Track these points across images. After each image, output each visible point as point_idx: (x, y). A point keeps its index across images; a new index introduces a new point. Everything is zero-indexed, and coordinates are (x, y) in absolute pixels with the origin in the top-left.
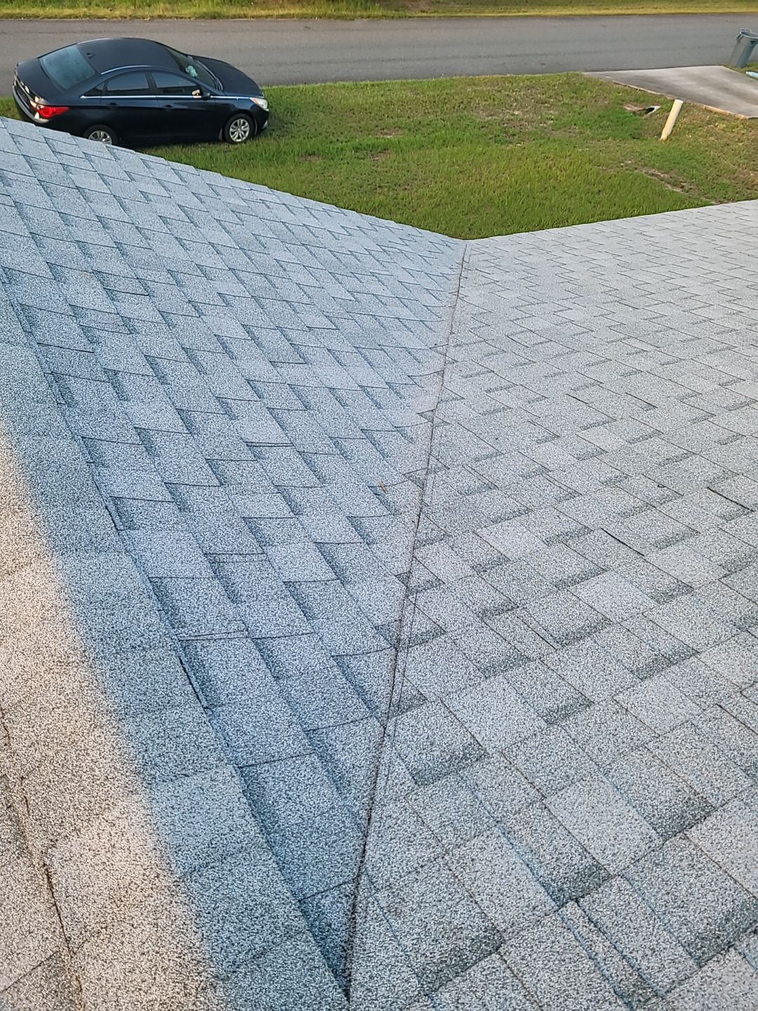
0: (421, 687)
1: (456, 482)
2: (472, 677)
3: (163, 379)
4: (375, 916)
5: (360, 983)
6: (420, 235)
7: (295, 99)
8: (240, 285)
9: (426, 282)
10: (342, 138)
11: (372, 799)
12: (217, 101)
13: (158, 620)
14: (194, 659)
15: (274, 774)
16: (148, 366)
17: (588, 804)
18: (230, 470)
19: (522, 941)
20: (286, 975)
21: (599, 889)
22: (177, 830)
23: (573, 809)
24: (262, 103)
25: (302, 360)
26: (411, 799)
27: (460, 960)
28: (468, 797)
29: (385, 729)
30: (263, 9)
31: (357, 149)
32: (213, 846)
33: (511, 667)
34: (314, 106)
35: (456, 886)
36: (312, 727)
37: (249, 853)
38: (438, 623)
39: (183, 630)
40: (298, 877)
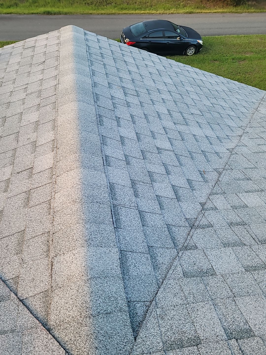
0: (197, 243)
1: (234, 175)
2: (218, 245)
3: (134, 123)
4: (154, 316)
5: (141, 337)
6: (247, 87)
7: (214, 41)
8: (171, 96)
9: (244, 104)
10: (228, 55)
11: (165, 276)
12: (185, 41)
13: (108, 196)
14: (116, 211)
15: (132, 256)
16: (131, 118)
17: (254, 305)
18: (148, 155)
19: (208, 346)
20: (115, 323)
21: (248, 339)
22: (93, 263)
23: (246, 305)
24: (201, 42)
25: (186, 124)
26: (180, 281)
27: (181, 344)
28: (203, 287)
29: (178, 254)
30: (209, 10)
31: (233, 59)
32: (104, 272)
33: (236, 246)
34: (220, 43)
35: (188, 317)
36: (151, 245)
37: (115, 279)
38: (211, 223)
39: (115, 201)
40: (130, 293)
